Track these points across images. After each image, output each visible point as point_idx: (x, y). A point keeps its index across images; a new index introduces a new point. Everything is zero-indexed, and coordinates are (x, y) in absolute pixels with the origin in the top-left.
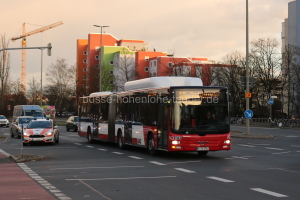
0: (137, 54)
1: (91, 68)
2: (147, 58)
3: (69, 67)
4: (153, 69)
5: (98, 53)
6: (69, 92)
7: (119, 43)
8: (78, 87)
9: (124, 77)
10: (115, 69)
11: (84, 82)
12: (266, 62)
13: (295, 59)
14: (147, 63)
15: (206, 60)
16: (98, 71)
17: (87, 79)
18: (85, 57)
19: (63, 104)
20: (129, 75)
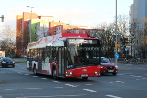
0: (50, 23)
1: (24, 31)
2: (55, 25)
3: (12, 30)
4: (59, 31)
5: (28, 23)
6: (12, 44)
7: (40, 17)
8: (17, 41)
9: (43, 36)
10: (38, 31)
11: (20, 39)
12: (122, 27)
13: (138, 26)
14: (55, 28)
15: (87, 27)
16: (28, 33)
17: (22, 37)
18: (21, 25)
19: (9, 50)
20: (46, 35)
